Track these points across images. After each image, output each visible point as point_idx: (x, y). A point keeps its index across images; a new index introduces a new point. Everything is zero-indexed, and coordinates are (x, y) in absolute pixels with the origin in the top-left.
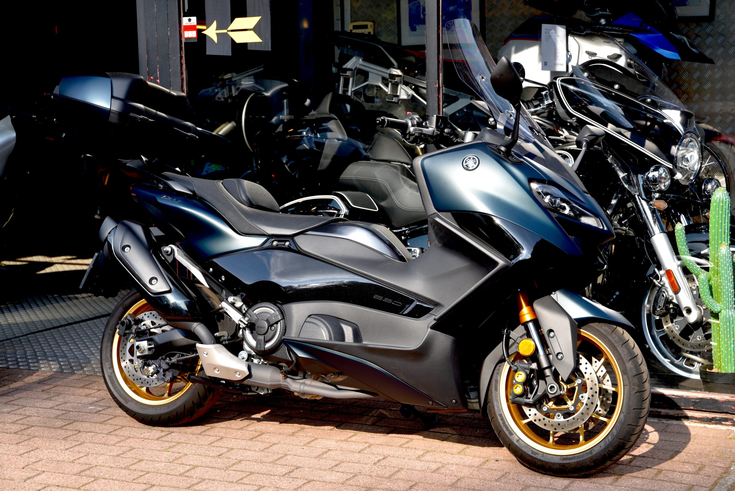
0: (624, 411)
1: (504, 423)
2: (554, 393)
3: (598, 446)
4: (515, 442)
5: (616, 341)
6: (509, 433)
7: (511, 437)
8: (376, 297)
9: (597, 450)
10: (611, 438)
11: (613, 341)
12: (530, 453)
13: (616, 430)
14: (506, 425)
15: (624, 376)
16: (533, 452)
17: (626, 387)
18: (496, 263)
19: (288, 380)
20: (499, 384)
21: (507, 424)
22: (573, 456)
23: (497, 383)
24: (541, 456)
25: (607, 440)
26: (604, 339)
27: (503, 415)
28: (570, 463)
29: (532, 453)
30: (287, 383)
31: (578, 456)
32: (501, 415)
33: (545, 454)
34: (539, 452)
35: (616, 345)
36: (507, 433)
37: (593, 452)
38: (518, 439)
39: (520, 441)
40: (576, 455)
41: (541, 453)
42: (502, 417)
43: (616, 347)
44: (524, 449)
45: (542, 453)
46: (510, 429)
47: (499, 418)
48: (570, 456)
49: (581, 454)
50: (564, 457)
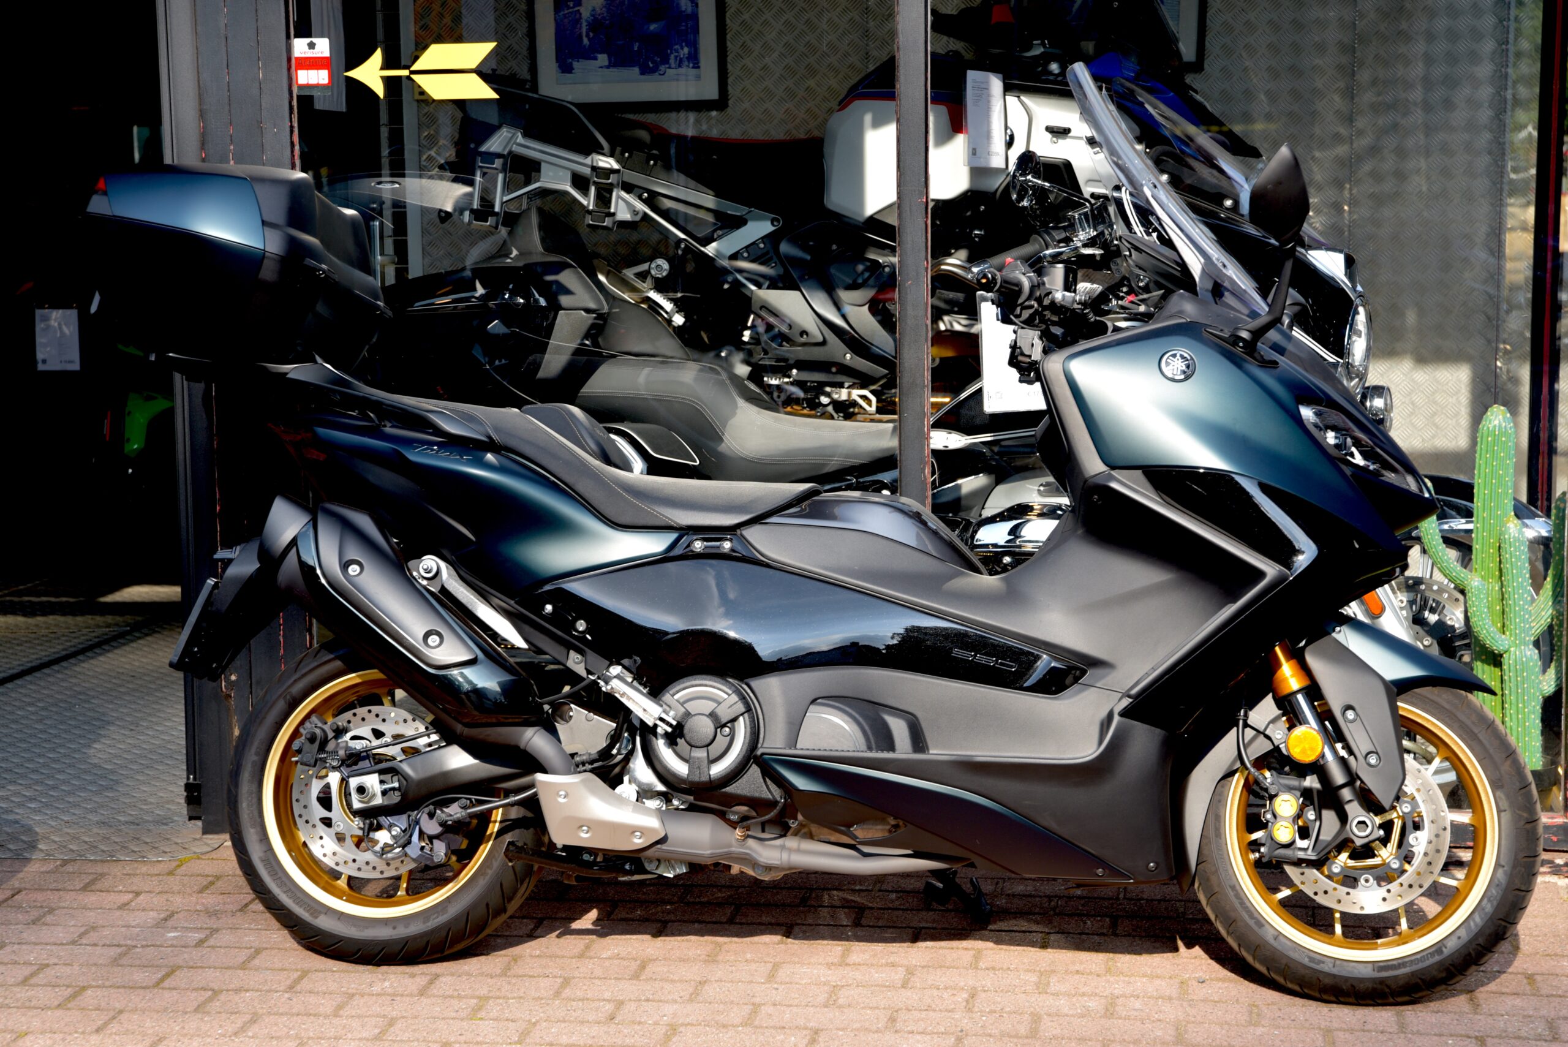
0: (1503, 863)
1: (1242, 903)
2: (1367, 836)
3: (1454, 939)
4: (1272, 941)
5: (1473, 723)
6: (1255, 923)
7: (1261, 932)
8: (957, 652)
9: (1452, 945)
10: (1482, 919)
11: (1468, 722)
12: (1306, 961)
13: (1489, 901)
14: (1247, 907)
15: (1498, 793)
16: (1312, 959)
17: (1503, 814)
18: (1260, 574)
19: (751, 842)
20: (1222, 824)
21: (1248, 904)
22: (1400, 961)
23: (1220, 822)
24: (1331, 965)
25: (1472, 924)
26: (1447, 719)
27: (1238, 887)
28: (1396, 977)
29: (1310, 961)
30: (750, 849)
31: (1411, 961)
32: (1233, 888)
33: (1338, 962)
34: (1326, 958)
35: (1476, 731)
36: (1251, 923)
37: (1444, 949)
38: (1276, 933)
39: (1281, 938)
40: (1407, 960)
41: (1329, 960)
42: (1237, 891)
43: (1476, 735)
44: (1295, 955)
45: (1333, 961)
46: (1256, 915)
47: (1231, 893)
48: (1395, 962)
49: (1418, 956)
50: (1382, 964)
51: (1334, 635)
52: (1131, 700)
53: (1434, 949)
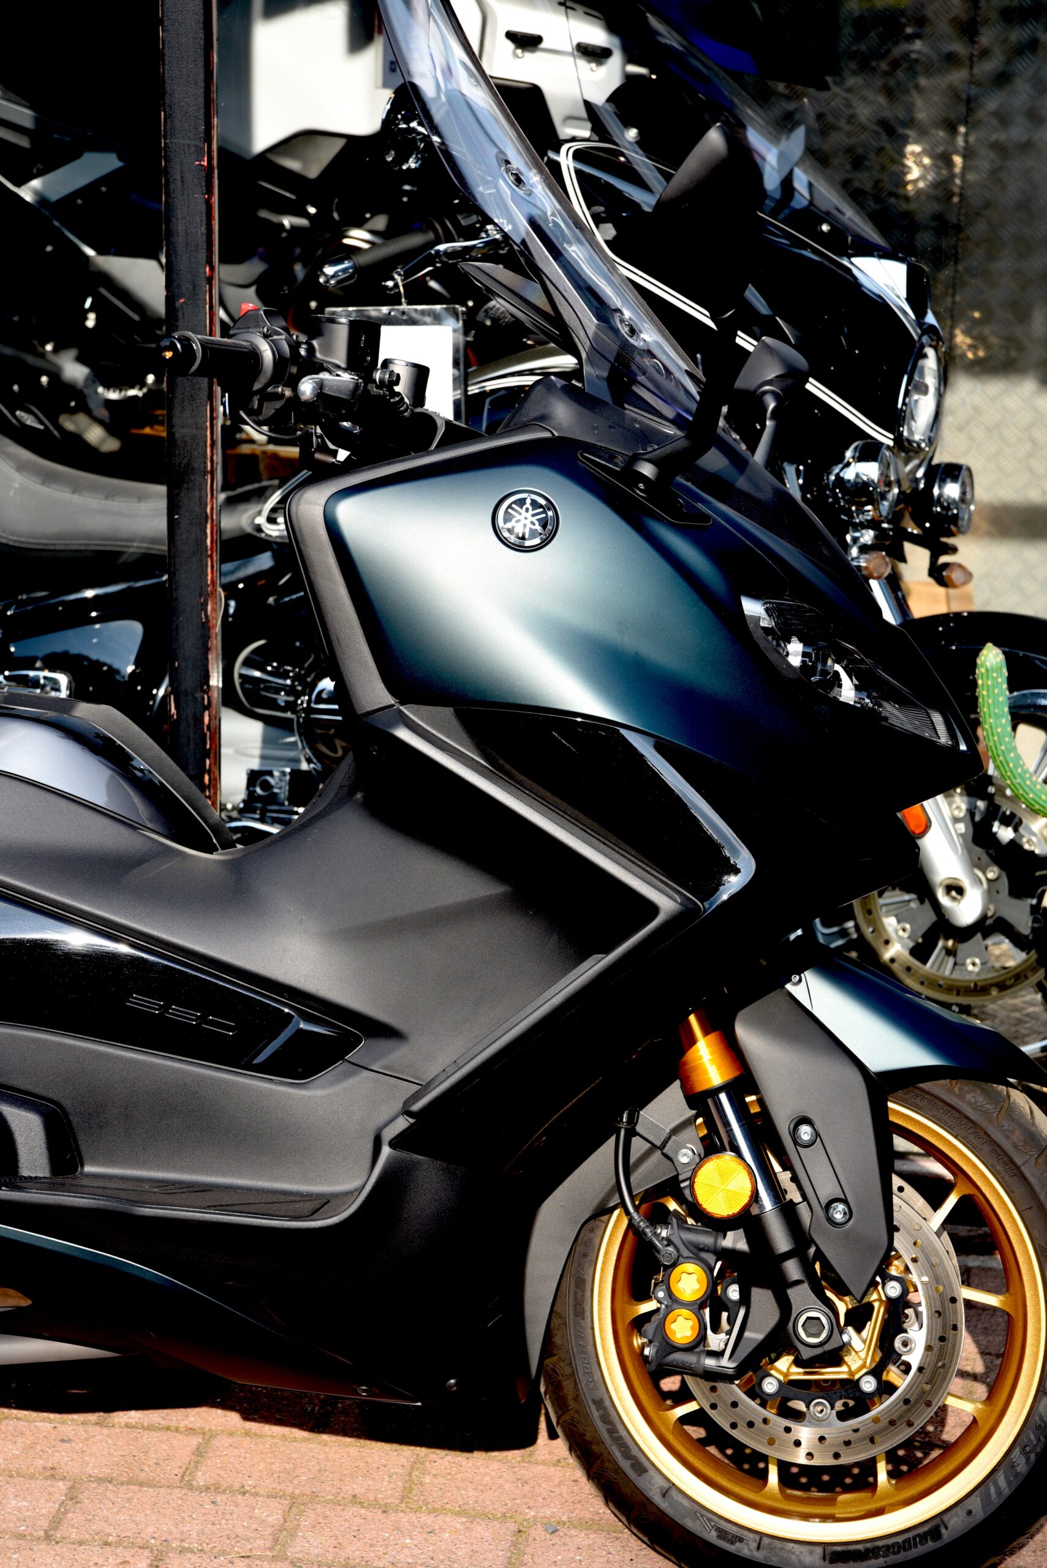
1: (612, 1431)
2: (821, 1344)
3: (961, 1512)
4: (657, 1499)
5: (1015, 1146)
6: (633, 1466)
7: (641, 1482)
8: (137, 1001)
9: (957, 1525)
10: (1009, 1483)
11: (1007, 1146)
12: (712, 1536)
13: (1024, 1452)
14: (621, 1438)
16: (722, 1534)
18: (648, 909)
20: (588, 1293)
21: (623, 1433)
22: (868, 1545)
23: (583, 1291)
24: (754, 1545)
25: (992, 1490)
26: (971, 1137)
27: (607, 1403)
29: (719, 1537)
31: (888, 1547)
32: (599, 1404)
33: (766, 1541)
34: (746, 1533)
35: (1019, 1162)
36: (625, 1465)
37: (943, 1530)
38: (666, 1485)
39: (674, 1493)
40: (880, 1543)
41: (751, 1535)
42: (605, 1409)
43: (1018, 1168)
44: (691, 1525)
45: (757, 1537)
46: (634, 1451)
47: (595, 1414)
48: (860, 1547)
49: (900, 1539)
50: (838, 1548)
51: (789, 986)
52: (412, 1121)
53: (926, 1528)
